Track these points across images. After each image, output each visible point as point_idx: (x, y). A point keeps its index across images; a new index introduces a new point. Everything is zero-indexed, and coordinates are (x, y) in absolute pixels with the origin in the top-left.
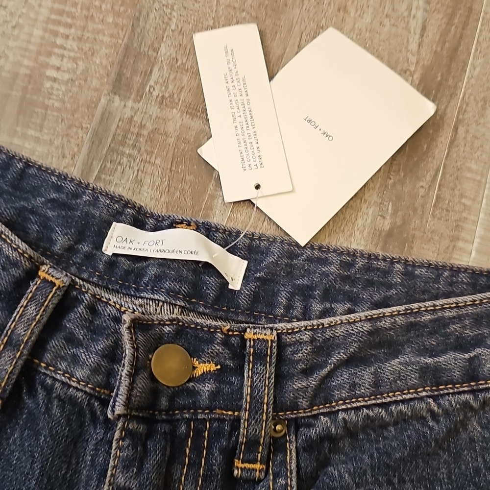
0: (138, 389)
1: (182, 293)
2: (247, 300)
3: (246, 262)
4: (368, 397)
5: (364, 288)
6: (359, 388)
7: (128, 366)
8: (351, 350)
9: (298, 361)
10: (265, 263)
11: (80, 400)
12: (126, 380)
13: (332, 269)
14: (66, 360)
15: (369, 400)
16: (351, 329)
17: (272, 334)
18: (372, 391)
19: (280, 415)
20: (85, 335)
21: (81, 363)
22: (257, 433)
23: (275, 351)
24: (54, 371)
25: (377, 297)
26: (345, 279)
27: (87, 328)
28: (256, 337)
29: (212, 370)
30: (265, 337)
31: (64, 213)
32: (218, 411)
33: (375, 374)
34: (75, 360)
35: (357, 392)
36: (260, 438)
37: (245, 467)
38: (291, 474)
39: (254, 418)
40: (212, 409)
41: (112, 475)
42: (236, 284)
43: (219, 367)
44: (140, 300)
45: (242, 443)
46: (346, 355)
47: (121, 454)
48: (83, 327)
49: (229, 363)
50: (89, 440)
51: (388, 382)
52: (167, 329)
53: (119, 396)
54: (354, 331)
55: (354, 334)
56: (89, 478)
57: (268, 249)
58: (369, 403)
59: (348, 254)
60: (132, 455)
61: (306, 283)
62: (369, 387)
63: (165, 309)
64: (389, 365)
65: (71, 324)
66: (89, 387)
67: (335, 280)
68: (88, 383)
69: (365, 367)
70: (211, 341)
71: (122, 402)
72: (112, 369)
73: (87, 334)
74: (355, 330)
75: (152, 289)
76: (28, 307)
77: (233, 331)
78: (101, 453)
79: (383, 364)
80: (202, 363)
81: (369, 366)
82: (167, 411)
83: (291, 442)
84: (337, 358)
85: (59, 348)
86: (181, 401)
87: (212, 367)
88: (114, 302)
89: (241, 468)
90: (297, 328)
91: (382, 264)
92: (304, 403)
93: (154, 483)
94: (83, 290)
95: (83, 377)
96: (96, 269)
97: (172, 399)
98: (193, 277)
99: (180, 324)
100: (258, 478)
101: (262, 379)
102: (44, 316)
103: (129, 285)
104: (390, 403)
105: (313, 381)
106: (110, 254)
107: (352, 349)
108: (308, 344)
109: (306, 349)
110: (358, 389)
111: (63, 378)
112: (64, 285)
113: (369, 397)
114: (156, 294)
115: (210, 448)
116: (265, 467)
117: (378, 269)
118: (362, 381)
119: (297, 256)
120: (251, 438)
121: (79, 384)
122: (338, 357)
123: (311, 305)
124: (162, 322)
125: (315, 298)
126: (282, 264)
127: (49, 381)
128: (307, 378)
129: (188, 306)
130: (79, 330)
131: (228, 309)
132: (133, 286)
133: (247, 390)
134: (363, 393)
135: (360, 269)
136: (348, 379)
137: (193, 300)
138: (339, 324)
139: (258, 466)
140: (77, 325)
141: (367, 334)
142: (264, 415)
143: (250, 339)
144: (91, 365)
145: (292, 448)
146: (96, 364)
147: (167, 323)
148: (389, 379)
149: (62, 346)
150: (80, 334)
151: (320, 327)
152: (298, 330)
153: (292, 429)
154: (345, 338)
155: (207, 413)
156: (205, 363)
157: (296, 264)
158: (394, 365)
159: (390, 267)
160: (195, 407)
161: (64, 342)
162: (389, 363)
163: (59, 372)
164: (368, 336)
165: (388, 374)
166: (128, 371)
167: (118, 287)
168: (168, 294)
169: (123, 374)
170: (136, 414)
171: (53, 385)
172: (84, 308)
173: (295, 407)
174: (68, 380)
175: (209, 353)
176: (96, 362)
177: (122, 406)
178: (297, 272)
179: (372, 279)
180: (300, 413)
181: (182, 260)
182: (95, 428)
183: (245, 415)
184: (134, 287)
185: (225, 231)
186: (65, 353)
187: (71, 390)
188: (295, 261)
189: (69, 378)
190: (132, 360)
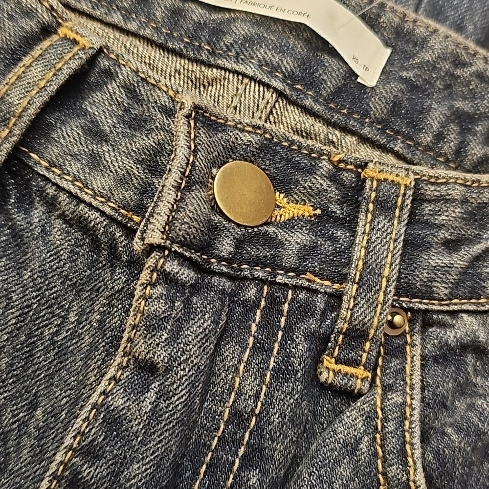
0: (188, 213)
1: (282, 71)
2: (383, 106)
3: (389, 51)
9: (441, 226)
10: (417, 60)
11: (93, 223)
14: (80, 161)
17: (407, 175)
19: (403, 301)
20: (115, 127)
21: (102, 168)
22: (366, 320)
23: (408, 202)
24: (59, 176)
27: (118, 117)
28: (382, 176)
29: (307, 214)
30: (397, 179)
32: (309, 276)
36: (369, 328)
37: (340, 370)
38: (412, 389)
39: (365, 296)
40: (299, 272)
41: (130, 340)
42: (369, 78)
43: (318, 212)
44: (215, 70)
45: (340, 333)
47: (146, 308)
48: (112, 115)
49: (336, 209)
50: (101, 289)
52: (246, 137)
56: (93, 347)
57: (425, 41)
60: (164, 312)
63: (252, 90)
65: (94, 107)
66: (110, 206)
68: (109, 199)
70: (311, 171)
71: (158, 226)
72: (149, 184)
73: (117, 126)
75: (237, 57)
76: (32, 68)
77: (346, 163)
78: (116, 312)
80: (292, 202)
82: (230, 262)
83: (413, 345)
85: (72, 140)
86: (253, 251)
87: (307, 210)
89: (334, 371)
90: (444, 178)
92: (442, 290)
93: (192, 362)
94: (122, 62)
95: (103, 189)
96: (150, 17)
97: (239, 244)
98: (303, 51)
99: (267, 136)
100: (359, 390)
101: (385, 240)
102: (53, 83)
103: (200, 46)
105: (459, 259)
108: (457, 205)
109: (454, 212)
111: (72, 187)
112: (92, 46)
114: (242, 64)
115: (289, 329)
116: (370, 375)
119: (464, 65)
120: (355, 326)
121: (95, 199)
123: (468, 144)
124: (239, 126)
125: (475, 135)
126: (441, 68)
127: (51, 191)
128: (450, 254)
129: (288, 91)
130: (106, 118)
131: (350, 114)
132: (206, 47)
133: (359, 252)
137: (298, 87)
139: (360, 372)
140: (103, 111)
142: (381, 294)
143: (372, 179)
144: (116, 171)
145: (414, 354)
147: (247, 129)
149: (77, 138)
150: (107, 123)
151: (476, 184)
152: (444, 180)
153: (418, 327)
155: (292, 277)
156: (297, 203)
157: (459, 77)
160: (274, 265)
161: (81, 133)
163: (67, 177)
168: (260, 66)
169: (167, 183)
170: (180, 250)
171: (55, 198)
173: (427, 294)
174: (78, 191)
175: (305, 188)
180: (434, 304)
181: (289, 22)
182: (113, 272)
183: (351, 289)
184: (207, 50)
186: (79, 150)
187: (82, 206)
188: (458, 72)
189: (80, 189)
190: (184, 166)
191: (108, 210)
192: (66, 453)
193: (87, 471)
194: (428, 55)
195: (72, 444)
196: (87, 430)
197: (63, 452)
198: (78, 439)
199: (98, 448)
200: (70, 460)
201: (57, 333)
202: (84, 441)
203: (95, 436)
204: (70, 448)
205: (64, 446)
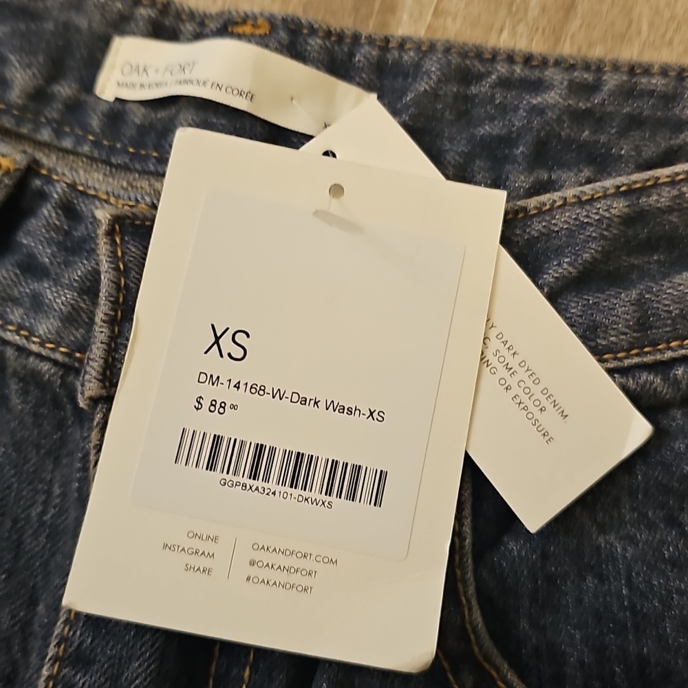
4: (623, 350)
5: (622, 133)
6: (605, 332)
7: (105, 305)
8: (586, 256)
10: (411, 95)
11: (47, 376)
12: (102, 332)
13: (552, 97)
14: (21, 305)
15: (627, 357)
16: (585, 214)
18: (634, 337)
20: (54, 257)
21: (46, 308)
25: (649, 151)
26: (580, 117)
27: (59, 244)
31: (22, 26)
33: (640, 303)
34: (37, 304)
35: (599, 341)
46: (575, 268)
48: (50, 242)
51: (668, 319)
53: (91, 363)
54: (591, 218)
55: (592, 225)
57: (417, 66)
58: (627, 362)
59: (587, 67)
61: (496, 131)
62: (627, 331)
64: (669, 285)
65: (30, 239)
66: (62, 352)
67: (559, 120)
68: (59, 345)
69: (618, 290)
71: (94, 374)
73: (58, 255)
74: (593, 216)
79: (657, 284)
81: (626, 289)
84: (556, 275)
85: (10, 282)
88: (107, 193)
91: (657, 82)
94: (55, 177)
95: (50, 333)
96: (87, 129)
103: (147, 154)
104: (674, 362)
106: (112, 99)
107: (588, 255)
110: (602, 335)
111: (17, 338)
112: (17, 167)
113: (628, 350)
117: (651, 93)
118: (611, 319)
119: (480, 77)
121: (45, 347)
122: (557, 273)
123: (508, 178)
125: (514, 161)
126: (446, 94)
130: (44, 247)
132: (154, 154)
134: (612, 342)
135: (612, 93)
136: (581, 316)
138: (560, 207)
140: (40, 241)
141: (620, 224)
144: (61, 309)
146: (69, 308)
148: (670, 312)
149: (15, 279)
150: (45, 254)
151: (521, 215)
154: (571, 233)
157: (476, 95)
158: (680, 285)
159: (677, 88)
161: (18, 272)
162: (670, 282)
163: (11, 328)
164: (621, 227)
165: (667, 302)
166: (105, 314)
167: (127, 161)
169: (98, 321)
172: (53, 207)
174: (25, 341)
176: (69, 302)
177: (94, 380)
178: (479, 112)
179: (641, 113)
184: (155, 157)
185: (329, 33)
186: (20, 292)
187: (32, 359)
188: (474, 90)
189: (27, 338)
190: (114, 293)
191: (59, 357)
192: (53, 665)
193: (81, 682)
194: (423, 84)
195: (57, 652)
196: (72, 633)
197: (49, 665)
198: (62, 647)
199: (89, 652)
200: (58, 672)
201: (44, 513)
202: (70, 647)
203: (81, 638)
204: (56, 659)
205: (48, 657)
